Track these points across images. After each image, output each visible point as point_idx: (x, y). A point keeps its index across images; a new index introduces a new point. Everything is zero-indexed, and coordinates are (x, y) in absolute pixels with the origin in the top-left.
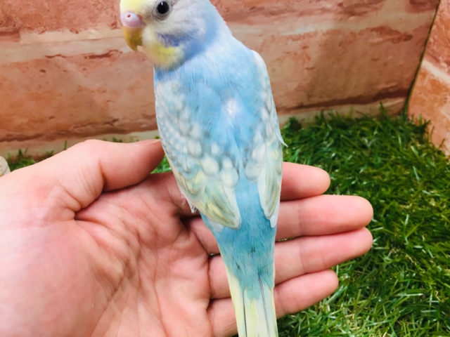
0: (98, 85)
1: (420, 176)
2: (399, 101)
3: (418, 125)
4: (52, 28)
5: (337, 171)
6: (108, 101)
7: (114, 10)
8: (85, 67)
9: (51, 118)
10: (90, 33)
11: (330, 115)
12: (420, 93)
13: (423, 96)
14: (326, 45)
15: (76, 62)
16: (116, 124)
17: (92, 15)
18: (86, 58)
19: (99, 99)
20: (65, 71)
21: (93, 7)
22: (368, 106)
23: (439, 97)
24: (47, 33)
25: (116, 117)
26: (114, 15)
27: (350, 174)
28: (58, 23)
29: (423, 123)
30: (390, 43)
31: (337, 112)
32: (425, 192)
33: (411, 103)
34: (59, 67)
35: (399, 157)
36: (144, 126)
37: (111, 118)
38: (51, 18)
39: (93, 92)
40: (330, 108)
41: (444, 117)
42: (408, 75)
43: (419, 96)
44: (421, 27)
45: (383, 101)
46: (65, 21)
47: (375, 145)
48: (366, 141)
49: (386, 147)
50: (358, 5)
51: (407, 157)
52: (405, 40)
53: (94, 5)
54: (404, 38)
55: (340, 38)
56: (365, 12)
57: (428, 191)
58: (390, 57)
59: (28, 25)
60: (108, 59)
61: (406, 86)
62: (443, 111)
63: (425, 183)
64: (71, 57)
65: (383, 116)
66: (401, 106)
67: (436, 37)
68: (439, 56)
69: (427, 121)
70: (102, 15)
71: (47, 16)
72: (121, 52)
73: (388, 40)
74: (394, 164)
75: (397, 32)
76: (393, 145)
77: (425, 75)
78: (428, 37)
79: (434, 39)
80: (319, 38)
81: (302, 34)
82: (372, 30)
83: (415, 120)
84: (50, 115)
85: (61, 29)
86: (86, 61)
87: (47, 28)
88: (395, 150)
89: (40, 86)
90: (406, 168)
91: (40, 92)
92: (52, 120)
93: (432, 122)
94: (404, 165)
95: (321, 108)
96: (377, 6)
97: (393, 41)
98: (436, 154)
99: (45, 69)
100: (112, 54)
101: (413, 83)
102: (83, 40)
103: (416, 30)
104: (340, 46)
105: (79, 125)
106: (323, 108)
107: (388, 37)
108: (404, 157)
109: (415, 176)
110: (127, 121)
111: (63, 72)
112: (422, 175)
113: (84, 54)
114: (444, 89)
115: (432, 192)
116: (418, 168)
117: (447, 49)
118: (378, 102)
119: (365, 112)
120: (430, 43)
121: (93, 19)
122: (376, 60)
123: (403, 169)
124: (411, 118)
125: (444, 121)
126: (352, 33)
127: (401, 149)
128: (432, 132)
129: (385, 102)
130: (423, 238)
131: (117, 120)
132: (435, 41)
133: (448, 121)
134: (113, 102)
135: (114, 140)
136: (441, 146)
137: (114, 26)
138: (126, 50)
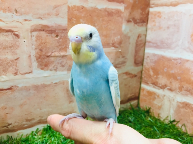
0: (2, 105)
1: (158, 130)
2: (136, 101)
3: (146, 110)
6: (7, 114)
7: (17, 66)
10: (2, 78)
13: (145, 98)
16: (10, 126)
17: (5, 69)
19: (2, 113)
21: (6, 65)
22: (126, 104)
23: (152, 97)
25: (10, 123)
26: (16, 69)
29: (148, 108)
30: (130, 78)
33: (140, 102)
35: (146, 124)
36: (26, 126)
37: (8, 123)
41: (156, 105)
42: (137, 91)
43: (143, 98)
44: (139, 72)
47: (134, 120)
48: (131, 119)
49: (139, 120)
50: (118, 64)
51: (149, 123)
53: (6, 64)
54: (134, 76)
56: (120, 67)
58: (131, 84)
60: (10, 90)
61: (137, 95)
62: (155, 102)
65: (132, 108)
66: (137, 103)
68: (148, 81)
69: (150, 107)
70: (10, 69)
72: (18, 87)
75: (132, 74)
76: (141, 119)
77: (144, 89)
78: (142, 76)
82: (124, 73)
83: (144, 108)
88: (143, 121)
93: (152, 108)
94: (149, 127)
96: (124, 64)
98: (158, 120)
100: (13, 88)
101: (139, 94)
103: (137, 73)
107: (129, 76)
109: (156, 130)
110: (16, 124)
114: (153, 94)
116: (156, 127)
118: (129, 102)
119: (125, 107)
120: (143, 78)
121: (5, 71)
122: (126, 85)
123: (150, 129)
124: (142, 108)
127: (145, 120)
128: (153, 112)
129: (131, 102)
131: (11, 124)
132: (145, 76)
133: (158, 106)
134: (10, 114)
135: (8, 136)
136: (159, 116)
137: (16, 74)
138: (20, 85)
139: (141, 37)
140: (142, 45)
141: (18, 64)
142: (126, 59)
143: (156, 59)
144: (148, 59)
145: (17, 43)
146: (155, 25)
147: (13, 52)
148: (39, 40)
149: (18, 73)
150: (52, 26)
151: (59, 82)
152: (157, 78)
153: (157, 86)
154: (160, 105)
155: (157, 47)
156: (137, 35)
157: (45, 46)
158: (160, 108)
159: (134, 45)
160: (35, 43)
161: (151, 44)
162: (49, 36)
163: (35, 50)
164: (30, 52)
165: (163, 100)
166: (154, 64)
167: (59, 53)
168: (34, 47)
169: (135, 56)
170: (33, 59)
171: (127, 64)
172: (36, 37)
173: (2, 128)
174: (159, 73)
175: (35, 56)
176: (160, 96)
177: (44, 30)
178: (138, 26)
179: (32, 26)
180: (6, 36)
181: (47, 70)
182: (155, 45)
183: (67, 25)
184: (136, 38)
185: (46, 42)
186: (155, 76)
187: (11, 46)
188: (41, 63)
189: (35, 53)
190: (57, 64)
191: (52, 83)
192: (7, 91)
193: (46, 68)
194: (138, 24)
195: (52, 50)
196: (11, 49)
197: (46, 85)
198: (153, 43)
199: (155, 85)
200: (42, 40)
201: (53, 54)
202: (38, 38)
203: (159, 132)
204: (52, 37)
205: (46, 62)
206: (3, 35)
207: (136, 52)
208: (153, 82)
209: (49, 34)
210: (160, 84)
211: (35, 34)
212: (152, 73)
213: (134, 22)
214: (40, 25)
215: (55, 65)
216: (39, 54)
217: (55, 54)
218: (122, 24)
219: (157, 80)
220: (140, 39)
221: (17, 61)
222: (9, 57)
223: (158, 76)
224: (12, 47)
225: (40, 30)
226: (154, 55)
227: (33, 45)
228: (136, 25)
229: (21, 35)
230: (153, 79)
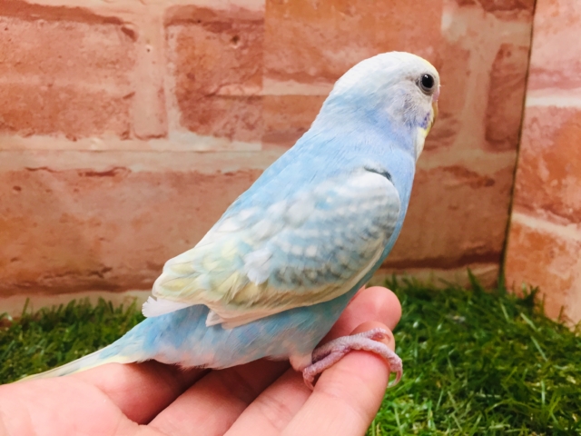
0: (90, 214)
1: (544, 350)
2: (491, 268)
3: (523, 296)
4: (42, 131)
6: (102, 239)
7: (128, 116)
8: (77, 187)
9: (14, 260)
10: (93, 142)
11: (405, 281)
12: (517, 255)
13: (521, 257)
15: (65, 180)
16: (108, 275)
17: (99, 120)
18: (80, 175)
19: (89, 235)
20: (48, 191)
21: (101, 109)
22: (453, 272)
23: (542, 253)
24: (34, 138)
25: (108, 265)
26: (127, 122)
28: (52, 126)
29: (529, 292)
30: (467, 189)
31: (413, 278)
32: (557, 367)
33: (507, 271)
34: (41, 185)
35: (508, 331)
37: (101, 265)
38: (44, 118)
39: (82, 223)
40: (404, 271)
41: (555, 277)
42: (497, 232)
43: (516, 259)
44: (502, 170)
45: (471, 266)
46: (62, 124)
49: (489, 320)
52: (487, 185)
53: (103, 107)
54: (485, 182)
57: (561, 366)
58: (471, 207)
59: (11, 124)
60: (111, 178)
61: (497, 248)
62: (553, 269)
63: (553, 359)
64: (60, 172)
65: (475, 286)
66: (494, 276)
67: (524, 182)
68: (532, 202)
69: (534, 287)
70: (111, 121)
71: (39, 115)
72: (130, 171)
73: (466, 184)
75: (475, 175)
76: (497, 318)
77: (518, 230)
78: (513, 184)
82: (446, 169)
83: (517, 292)
84: (13, 255)
85: (54, 134)
86: (81, 178)
87: (36, 130)
88: (501, 323)
89: (8, 210)
90: (522, 342)
91: (6, 219)
92: (15, 264)
93: (542, 288)
94: (518, 339)
95: (392, 270)
96: (448, 140)
97: (472, 185)
98: (557, 328)
99: (21, 186)
100: (117, 173)
101: (505, 244)
102: (81, 151)
103: (497, 174)
105: (53, 275)
106: (395, 270)
107: (465, 180)
108: (515, 330)
109: (537, 350)
110: (124, 272)
111: (45, 192)
112: (546, 349)
113: (78, 170)
114: (547, 241)
118: (465, 268)
119: (450, 281)
120: (518, 191)
121: (99, 125)
122: (455, 208)
123: (519, 344)
124: (511, 291)
125: (557, 282)
127: (508, 322)
129: (474, 268)
131: (109, 269)
132: (522, 186)
133: (562, 281)
134: (109, 241)
135: (101, 300)
137: (125, 135)
138: (136, 169)
139: (509, 54)
140: (514, 82)
141: (131, 111)
142: (454, 122)
143: (557, 122)
144: (535, 126)
145: (130, 52)
146: (556, 14)
147: (119, 77)
148: (186, 48)
149: (131, 135)
150: (222, 11)
151: (239, 172)
152: (559, 187)
153: (558, 214)
154: (565, 277)
155: (563, 84)
156: (496, 49)
157: (202, 66)
158: (566, 286)
159: (486, 79)
160: (175, 55)
161: (545, 77)
162: (214, 38)
163: (174, 75)
164: (163, 81)
165: (576, 261)
166: (551, 143)
167: (241, 89)
168: (172, 66)
169: (488, 117)
170: (171, 99)
171: (460, 139)
172: (178, 40)
173: (89, 275)
174: (567, 168)
175: (174, 91)
176: (567, 248)
177: (199, 22)
178: (499, 17)
179: (169, 10)
180: (104, 32)
181: (206, 133)
182: (555, 78)
183: (264, 10)
184: (491, 57)
185: (204, 55)
186: (555, 182)
187: (114, 59)
188: (190, 112)
189: (174, 85)
190: (234, 120)
191: (219, 171)
192: (102, 179)
193: (203, 128)
194: (498, 12)
195: (221, 79)
196: (115, 68)
197: (202, 175)
198: (551, 74)
199: (555, 212)
200: (194, 48)
201: (223, 91)
202: (184, 41)
203: (547, 356)
204: (221, 41)
205: (204, 111)
206: (96, 30)
207: (493, 103)
208: (547, 202)
209: (213, 31)
210: (567, 207)
211: (176, 30)
212: (544, 173)
213: (484, 6)
214: (189, 6)
215: (227, 123)
216: (186, 86)
217: (228, 91)
218: (440, 9)
219: (561, 195)
220: (506, 60)
221: (128, 101)
222: (110, 88)
223: (564, 181)
224: (118, 64)
225: (190, 21)
226: (554, 111)
227: (169, 60)
228: (490, 16)
229: (141, 33)
230: (549, 191)
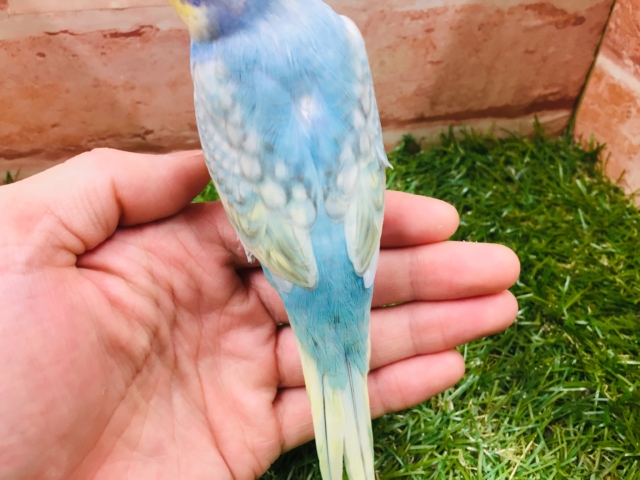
0: (123, 78)
1: (588, 223)
2: (562, 115)
3: (588, 150)
5: (469, 213)
6: (138, 103)
8: (103, 51)
9: (54, 126)
11: (463, 132)
12: (592, 104)
13: (596, 107)
14: (460, 27)
15: (90, 43)
16: (150, 137)
18: (105, 36)
19: (125, 99)
20: (74, 56)
22: (518, 121)
23: (619, 110)
25: (150, 128)
27: (488, 218)
29: (595, 146)
30: (553, 28)
31: (472, 129)
32: (594, 245)
33: (579, 118)
34: (65, 49)
35: (559, 196)
37: (143, 128)
39: (115, 88)
40: (463, 122)
41: (626, 138)
42: (576, 77)
43: (591, 107)
44: (598, 5)
45: (538, 114)
47: (525, 177)
48: (513, 171)
49: (541, 181)
51: (571, 195)
52: (575, 24)
54: (573, 21)
55: (480, 17)
57: (598, 244)
58: (552, 49)
60: (138, 38)
61: (572, 93)
62: (625, 130)
63: (595, 233)
64: (83, 35)
65: (538, 136)
66: (564, 122)
67: (619, 21)
68: (623, 49)
69: (601, 144)
72: (158, 30)
73: (550, 23)
74: (551, 206)
75: (563, 12)
76: (550, 178)
77: (600, 77)
78: (608, 21)
79: (616, 24)
80: (450, 17)
81: (425, 11)
82: (527, 7)
83: (583, 143)
84: (53, 122)
86: (106, 40)
88: (554, 185)
89: (37, 78)
90: (569, 211)
91: (37, 87)
92: (56, 129)
93: (608, 146)
94: (566, 207)
95: (450, 122)
97: (557, 24)
98: (612, 192)
99: (44, 51)
100: (144, 32)
101: (582, 89)
102: (101, 10)
103: (591, 9)
104: (479, 29)
105: (95, 138)
106: (453, 122)
107: (550, 19)
108: (566, 196)
109: (581, 223)
110: (166, 133)
111: (71, 58)
112: (591, 222)
113: (102, 31)
114: (627, 99)
115: (604, 246)
116: (586, 211)
117: (635, 39)
118: (532, 115)
119: (512, 130)
120: (610, 30)
122: (532, 52)
123: (564, 213)
124: (577, 141)
126: (499, 11)
127: (562, 185)
128: (607, 160)
129: (542, 116)
130: (589, 310)
131: (151, 132)
133: (631, 145)
134: (146, 104)
136: (620, 180)
138: (164, 26)
154: (635, 141)
158: (634, 152)
173: (132, 138)
192: (129, 39)
203: (589, 230)
